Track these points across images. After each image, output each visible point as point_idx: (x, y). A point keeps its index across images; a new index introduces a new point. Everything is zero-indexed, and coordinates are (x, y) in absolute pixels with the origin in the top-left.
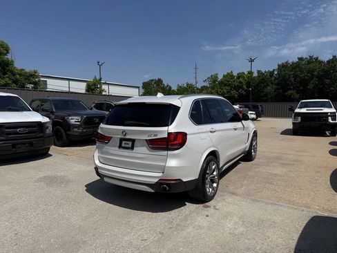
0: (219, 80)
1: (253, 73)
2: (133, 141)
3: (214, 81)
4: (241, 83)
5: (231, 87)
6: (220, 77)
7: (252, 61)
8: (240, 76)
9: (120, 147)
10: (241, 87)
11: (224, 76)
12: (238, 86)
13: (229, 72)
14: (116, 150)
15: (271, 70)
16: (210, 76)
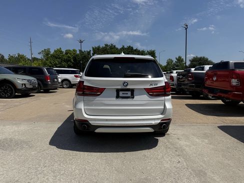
0: (52, 53)
1: (76, 51)
2: (132, 91)
3: (47, 54)
4: (70, 57)
5: (62, 60)
6: (52, 52)
7: (81, 42)
8: (67, 52)
9: (118, 97)
10: (70, 61)
11: (55, 51)
12: (67, 59)
13: (59, 48)
14: (114, 101)
15: (89, 50)
16: (43, 50)
